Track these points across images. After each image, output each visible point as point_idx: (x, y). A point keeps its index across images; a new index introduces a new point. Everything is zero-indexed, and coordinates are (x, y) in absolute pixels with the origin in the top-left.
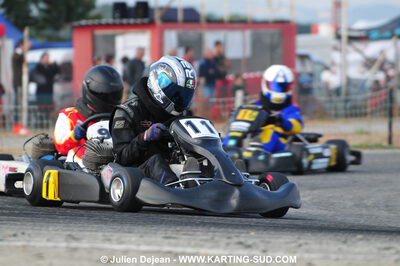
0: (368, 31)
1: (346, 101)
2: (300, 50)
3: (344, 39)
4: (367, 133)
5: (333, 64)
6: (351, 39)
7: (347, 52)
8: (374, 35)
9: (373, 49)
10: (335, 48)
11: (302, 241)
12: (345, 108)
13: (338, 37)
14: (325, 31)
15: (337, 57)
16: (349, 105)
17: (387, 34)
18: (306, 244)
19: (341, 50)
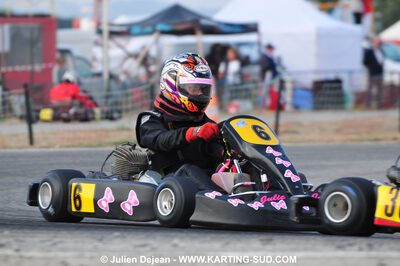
0: (130, 26)
1: (107, 97)
2: (61, 45)
3: (106, 34)
4: (128, 130)
5: (95, 59)
6: (113, 34)
7: (109, 47)
8: (136, 30)
9: (135, 44)
10: (97, 44)
11: (57, 240)
13: (100, 32)
14: (87, 26)
15: (98, 52)
16: (110, 101)
17: (149, 29)
18: (61, 242)
19: (102, 45)
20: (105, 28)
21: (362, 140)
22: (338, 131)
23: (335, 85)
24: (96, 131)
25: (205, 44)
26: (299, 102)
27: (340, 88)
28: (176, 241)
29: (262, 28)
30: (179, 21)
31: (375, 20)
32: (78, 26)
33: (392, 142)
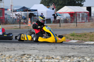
2: (5, 13)
3: (13, 11)
4: (16, 27)
5: (11, 15)
7: (13, 13)
8: (17, 11)
9: (17, 13)
10: (11, 13)
12: (13, 23)
13: (12, 11)
14: (10, 10)
15: (11, 14)
17: (20, 11)
18: (5, 44)
19: (12, 13)
20: (12, 10)
24: (11, 27)
25: (29, 13)
27: (50, 20)
28: (23, 44)
29: (38, 10)
30: (24, 9)
31: (56, 9)
32: (8, 10)
33: (59, 29)
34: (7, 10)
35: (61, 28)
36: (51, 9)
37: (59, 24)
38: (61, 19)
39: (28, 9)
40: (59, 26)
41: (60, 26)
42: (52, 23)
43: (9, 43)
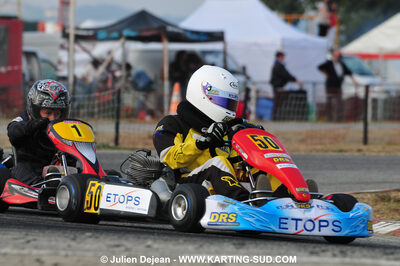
0: (96, 30)
2: (26, 48)
3: (72, 38)
5: (60, 62)
7: (75, 51)
8: (102, 35)
9: (100, 49)
10: (62, 47)
11: (30, 238)
13: (66, 35)
15: (64, 55)
17: (115, 35)
18: (35, 240)
19: (68, 49)
20: (72, 32)
21: (326, 151)
22: (303, 141)
23: (300, 96)
25: (170, 51)
26: (262, 111)
27: (305, 99)
29: (228, 37)
30: (145, 27)
31: (340, 33)
32: (43, 29)
33: (357, 154)
34: (34, 27)
35: (373, 151)
36: (307, 30)
37: (359, 126)
38: (372, 95)
39: (170, 29)
40: (361, 136)
41: (365, 141)
42: (313, 116)
43: (60, 233)
